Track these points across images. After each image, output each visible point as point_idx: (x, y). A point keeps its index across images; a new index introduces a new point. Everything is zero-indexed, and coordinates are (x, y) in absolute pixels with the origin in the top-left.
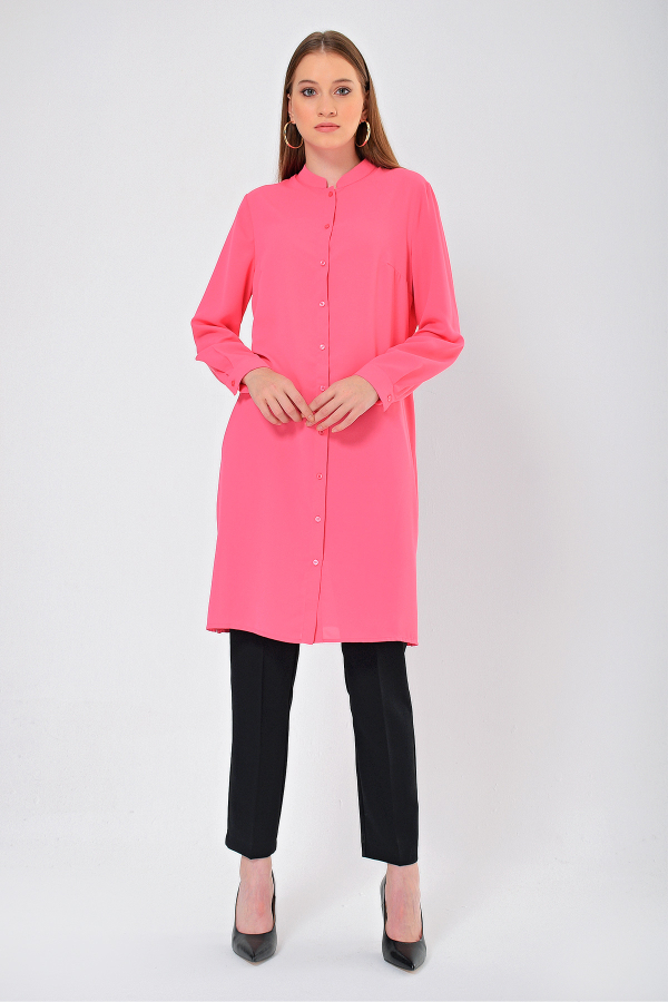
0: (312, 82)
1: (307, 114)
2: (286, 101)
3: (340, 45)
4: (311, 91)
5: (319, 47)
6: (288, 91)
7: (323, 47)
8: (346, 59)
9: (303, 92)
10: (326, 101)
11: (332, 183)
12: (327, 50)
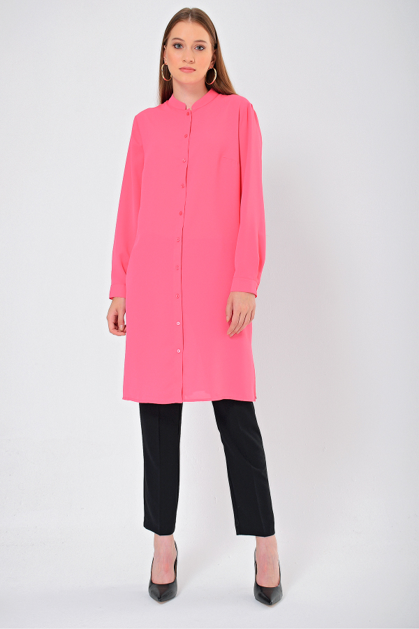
0: (181, 40)
1: (176, 60)
2: (163, 50)
3: (201, 18)
4: (180, 45)
5: (187, 18)
6: (165, 43)
7: (190, 18)
8: (204, 27)
9: (174, 45)
10: (188, 53)
11: (189, 107)
12: (193, 21)
